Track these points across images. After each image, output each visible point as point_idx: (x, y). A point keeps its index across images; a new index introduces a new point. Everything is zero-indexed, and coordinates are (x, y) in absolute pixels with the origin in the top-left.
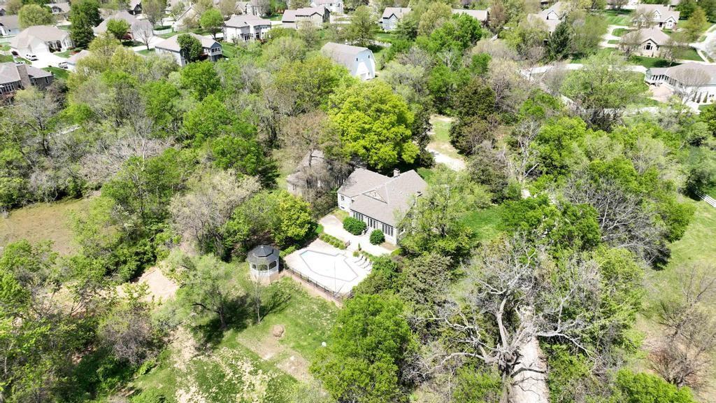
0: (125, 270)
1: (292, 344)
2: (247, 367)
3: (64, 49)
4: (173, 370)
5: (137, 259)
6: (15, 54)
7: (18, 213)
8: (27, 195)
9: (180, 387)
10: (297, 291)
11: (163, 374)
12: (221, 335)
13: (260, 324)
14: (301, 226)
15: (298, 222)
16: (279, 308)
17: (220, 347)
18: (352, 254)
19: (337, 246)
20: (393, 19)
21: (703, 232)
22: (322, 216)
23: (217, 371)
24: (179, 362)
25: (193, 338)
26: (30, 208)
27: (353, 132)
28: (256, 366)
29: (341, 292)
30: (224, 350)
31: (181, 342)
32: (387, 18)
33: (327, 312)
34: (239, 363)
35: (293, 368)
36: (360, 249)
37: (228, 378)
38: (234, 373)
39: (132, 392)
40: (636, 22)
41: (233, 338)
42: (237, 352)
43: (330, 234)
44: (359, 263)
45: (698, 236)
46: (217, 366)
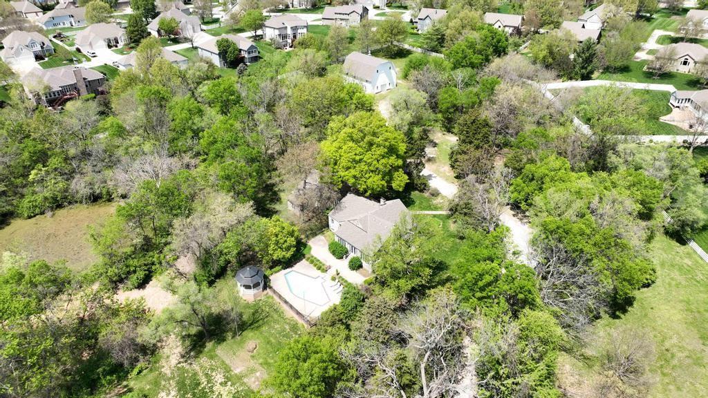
0: (134, 279)
1: (261, 361)
2: (219, 378)
3: (121, 45)
4: (160, 374)
5: (146, 269)
6: (78, 50)
7: (60, 212)
8: (69, 197)
9: (163, 390)
10: (275, 310)
11: (151, 376)
12: (203, 346)
13: (238, 338)
14: (288, 249)
15: (284, 246)
16: (256, 325)
17: (201, 356)
18: (330, 278)
19: (319, 268)
20: (428, 21)
21: (676, 280)
22: (313, 237)
23: (194, 379)
24: (166, 367)
25: (181, 346)
26: (71, 208)
27: (344, 162)
28: (227, 378)
29: (311, 315)
30: (204, 360)
31: (171, 348)
32: (421, 19)
33: (296, 333)
34: (214, 374)
35: (257, 383)
36: (338, 274)
37: (202, 386)
38: (208, 383)
39: (126, 389)
40: (684, 29)
41: (213, 350)
42: (214, 363)
43: (315, 256)
44: (333, 288)
45: (670, 284)
46: (195, 374)
